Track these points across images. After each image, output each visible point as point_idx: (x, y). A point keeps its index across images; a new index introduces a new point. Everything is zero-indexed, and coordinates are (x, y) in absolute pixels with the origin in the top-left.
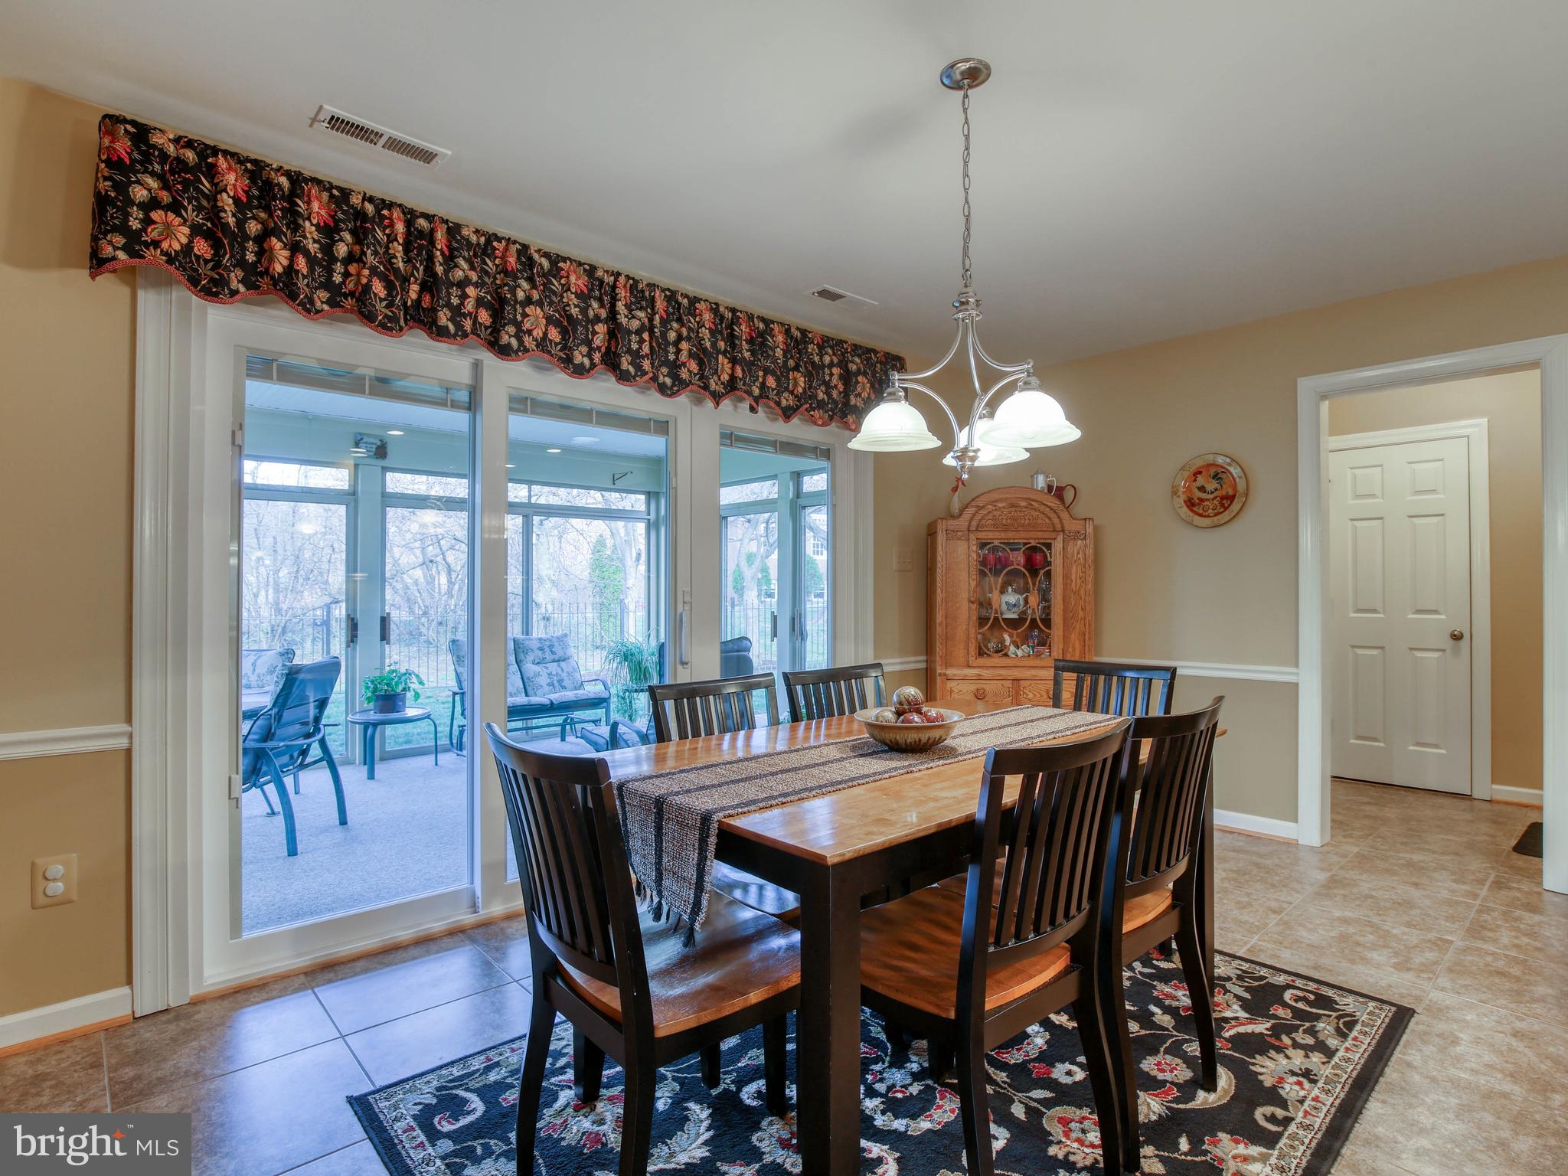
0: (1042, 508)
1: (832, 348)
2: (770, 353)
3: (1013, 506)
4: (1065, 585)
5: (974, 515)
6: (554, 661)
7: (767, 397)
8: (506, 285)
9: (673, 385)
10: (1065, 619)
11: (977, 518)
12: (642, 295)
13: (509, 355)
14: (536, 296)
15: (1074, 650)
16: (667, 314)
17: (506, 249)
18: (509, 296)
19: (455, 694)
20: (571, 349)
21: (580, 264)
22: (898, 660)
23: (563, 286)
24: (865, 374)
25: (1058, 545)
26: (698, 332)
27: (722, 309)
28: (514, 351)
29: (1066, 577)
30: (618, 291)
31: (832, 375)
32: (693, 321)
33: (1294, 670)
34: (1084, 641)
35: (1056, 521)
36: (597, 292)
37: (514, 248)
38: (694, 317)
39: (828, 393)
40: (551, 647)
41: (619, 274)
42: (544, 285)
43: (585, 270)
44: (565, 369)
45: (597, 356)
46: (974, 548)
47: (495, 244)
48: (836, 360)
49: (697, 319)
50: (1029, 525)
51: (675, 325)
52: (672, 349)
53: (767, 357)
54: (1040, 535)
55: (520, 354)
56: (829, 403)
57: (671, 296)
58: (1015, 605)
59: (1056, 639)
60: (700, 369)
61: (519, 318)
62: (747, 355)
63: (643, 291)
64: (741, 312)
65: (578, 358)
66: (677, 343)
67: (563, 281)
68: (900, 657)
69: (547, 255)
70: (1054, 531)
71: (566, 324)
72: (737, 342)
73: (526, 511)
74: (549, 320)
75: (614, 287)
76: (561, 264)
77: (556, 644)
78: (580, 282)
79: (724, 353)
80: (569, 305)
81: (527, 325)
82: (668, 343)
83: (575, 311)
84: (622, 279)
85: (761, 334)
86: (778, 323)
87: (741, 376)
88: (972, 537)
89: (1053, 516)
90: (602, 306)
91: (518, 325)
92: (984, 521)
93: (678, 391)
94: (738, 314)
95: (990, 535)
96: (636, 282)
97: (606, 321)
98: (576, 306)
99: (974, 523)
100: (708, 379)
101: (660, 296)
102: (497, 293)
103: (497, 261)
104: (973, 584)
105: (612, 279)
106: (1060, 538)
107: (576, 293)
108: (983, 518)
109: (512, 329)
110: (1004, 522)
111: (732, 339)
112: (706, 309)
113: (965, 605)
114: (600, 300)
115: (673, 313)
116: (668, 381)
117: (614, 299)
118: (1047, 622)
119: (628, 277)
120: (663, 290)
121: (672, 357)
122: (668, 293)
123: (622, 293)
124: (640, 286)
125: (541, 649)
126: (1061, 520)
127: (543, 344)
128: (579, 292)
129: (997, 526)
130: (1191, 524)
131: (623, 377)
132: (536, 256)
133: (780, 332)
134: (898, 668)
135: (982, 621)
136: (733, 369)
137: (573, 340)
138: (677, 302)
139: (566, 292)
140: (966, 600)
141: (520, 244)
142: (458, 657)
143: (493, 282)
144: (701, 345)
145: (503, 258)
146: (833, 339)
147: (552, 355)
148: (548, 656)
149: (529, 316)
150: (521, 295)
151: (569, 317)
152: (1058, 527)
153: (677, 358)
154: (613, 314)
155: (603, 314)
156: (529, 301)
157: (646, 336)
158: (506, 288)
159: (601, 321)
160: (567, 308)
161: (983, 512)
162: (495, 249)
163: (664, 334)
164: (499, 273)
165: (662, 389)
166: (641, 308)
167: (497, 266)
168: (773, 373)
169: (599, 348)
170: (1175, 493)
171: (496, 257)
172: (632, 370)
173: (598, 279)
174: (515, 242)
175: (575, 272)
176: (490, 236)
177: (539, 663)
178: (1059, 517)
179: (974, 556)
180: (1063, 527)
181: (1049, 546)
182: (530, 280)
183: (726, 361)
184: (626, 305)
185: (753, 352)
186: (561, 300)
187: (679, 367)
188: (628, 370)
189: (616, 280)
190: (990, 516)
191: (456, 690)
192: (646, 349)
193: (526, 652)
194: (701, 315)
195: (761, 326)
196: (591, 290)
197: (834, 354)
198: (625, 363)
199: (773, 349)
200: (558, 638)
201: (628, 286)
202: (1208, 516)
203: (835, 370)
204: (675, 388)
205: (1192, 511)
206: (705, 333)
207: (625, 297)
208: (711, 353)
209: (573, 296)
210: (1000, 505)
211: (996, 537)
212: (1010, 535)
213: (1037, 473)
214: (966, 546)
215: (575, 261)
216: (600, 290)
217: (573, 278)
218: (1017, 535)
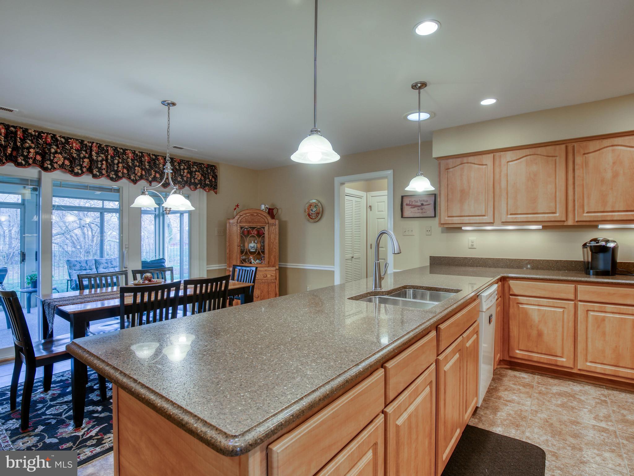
0: (262, 216)
1: (184, 163)
2: (157, 166)
3: (252, 215)
4: (269, 241)
5: (239, 218)
6: (112, 267)
7: (156, 180)
8: (47, 148)
9: (116, 178)
10: (269, 252)
11: (240, 219)
12: (102, 149)
13: (48, 170)
14: (59, 151)
15: (272, 261)
16: (114, 155)
17: (47, 136)
18: (47, 151)
19: (68, 280)
20: (73, 168)
21: (77, 140)
22: (218, 265)
23: (70, 147)
24: (199, 171)
25: (266, 228)
26: (127, 160)
27: (136, 152)
28: (49, 169)
29: (269, 238)
30: (93, 148)
31: (184, 172)
32: (125, 156)
33: (333, 267)
34: (275, 258)
35: (266, 220)
36: (85, 149)
37: (49, 136)
38: (126, 155)
39: (182, 178)
40: (111, 262)
41: (93, 143)
42: (62, 147)
43: (79, 142)
44: (71, 174)
45: (85, 170)
46: (239, 229)
47: (42, 134)
48: (186, 167)
49: (127, 156)
50: (257, 221)
51: (117, 158)
52: (116, 166)
53: (156, 167)
54: (261, 224)
55: (52, 170)
56: (182, 182)
57: (115, 149)
58: (253, 247)
59: (266, 258)
60: (128, 172)
61: (52, 158)
62: (147, 167)
63: (103, 148)
64: (145, 153)
65: (76, 170)
66: (118, 164)
67: (70, 146)
68: (219, 264)
69: (64, 137)
70: (265, 223)
71: (72, 159)
72: (143, 163)
73: (101, 211)
74: (65, 158)
75: (91, 147)
76: (69, 140)
77: (113, 261)
78: (77, 146)
79: (139, 166)
80: (73, 153)
81: (56, 160)
82: (114, 164)
83: (75, 155)
84: (95, 144)
85: (154, 160)
86: (161, 156)
87: (144, 174)
88: (238, 225)
89: (265, 218)
90: (87, 153)
91: (52, 161)
92: (242, 220)
93: (117, 180)
94: (144, 154)
95: (244, 224)
96: (101, 145)
97: (88, 158)
98: (75, 154)
99: (239, 221)
100: (130, 175)
101: (110, 149)
102: (43, 150)
103: (43, 140)
104: (239, 240)
105: (90, 144)
106: (267, 225)
107: (75, 150)
108: (242, 219)
109: (49, 162)
110: (249, 220)
111: (141, 162)
112: (130, 153)
113: (236, 247)
114: (86, 151)
115: (117, 154)
116: (114, 176)
117: (91, 151)
118: (263, 252)
119: (97, 144)
120: (112, 147)
121: (116, 169)
122: (114, 148)
123: (94, 149)
124: (102, 146)
125: (106, 263)
126: (268, 220)
127: (62, 166)
128: (77, 149)
129: (247, 222)
130: (309, 221)
131: (95, 176)
132: (59, 138)
133: (162, 159)
134: (218, 268)
135: (242, 252)
136: (142, 172)
137: (74, 165)
138: (118, 150)
139: (72, 149)
140: (236, 246)
141: (52, 134)
142: (70, 266)
143: (42, 146)
144: (128, 164)
145: (46, 139)
146: (185, 161)
147: (66, 170)
148: (109, 265)
149: (56, 157)
150: (53, 150)
151: (73, 157)
152: (267, 222)
153: (118, 169)
154: (91, 155)
155: (87, 156)
156: (56, 152)
157: (104, 162)
158: (46, 149)
159: (86, 158)
160: (72, 154)
161: (242, 217)
162: (42, 136)
163: (113, 162)
164: (45, 144)
165: (112, 179)
166: (102, 154)
167: (43, 141)
168: (158, 173)
169: (85, 167)
170: (305, 211)
171: (43, 139)
172: (98, 174)
173: (85, 144)
174: (50, 134)
175: (75, 143)
176: (40, 132)
177: (105, 268)
178: (267, 219)
179: (239, 231)
180: (268, 222)
181: (264, 228)
182: (57, 146)
183: (139, 169)
184: (96, 153)
185: (150, 166)
186: (70, 152)
187: (118, 172)
188: (96, 174)
189: (92, 145)
190: (244, 218)
191: (69, 279)
192: (104, 166)
193: (100, 264)
194: (128, 154)
195: (154, 157)
196: (83, 148)
197: (185, 165)
198: (95, 172)
199: (159, 165)
200: (114, 259)
201: (97, 146)
202: (313, 219)
203: (185, 171)
204: (117, 179)
205: (309, 217)
206: (129, 160)
207: (96, 150)
208: (132, 167)
209: (74, 150)
210: (248, 215)
211: (246, 225)
212: (251, 224)
213: (262, 204)
214: (236, 228)
215: (75, 139)
216: (86, 148)
217: (74, 145)
218: (253, 224)
